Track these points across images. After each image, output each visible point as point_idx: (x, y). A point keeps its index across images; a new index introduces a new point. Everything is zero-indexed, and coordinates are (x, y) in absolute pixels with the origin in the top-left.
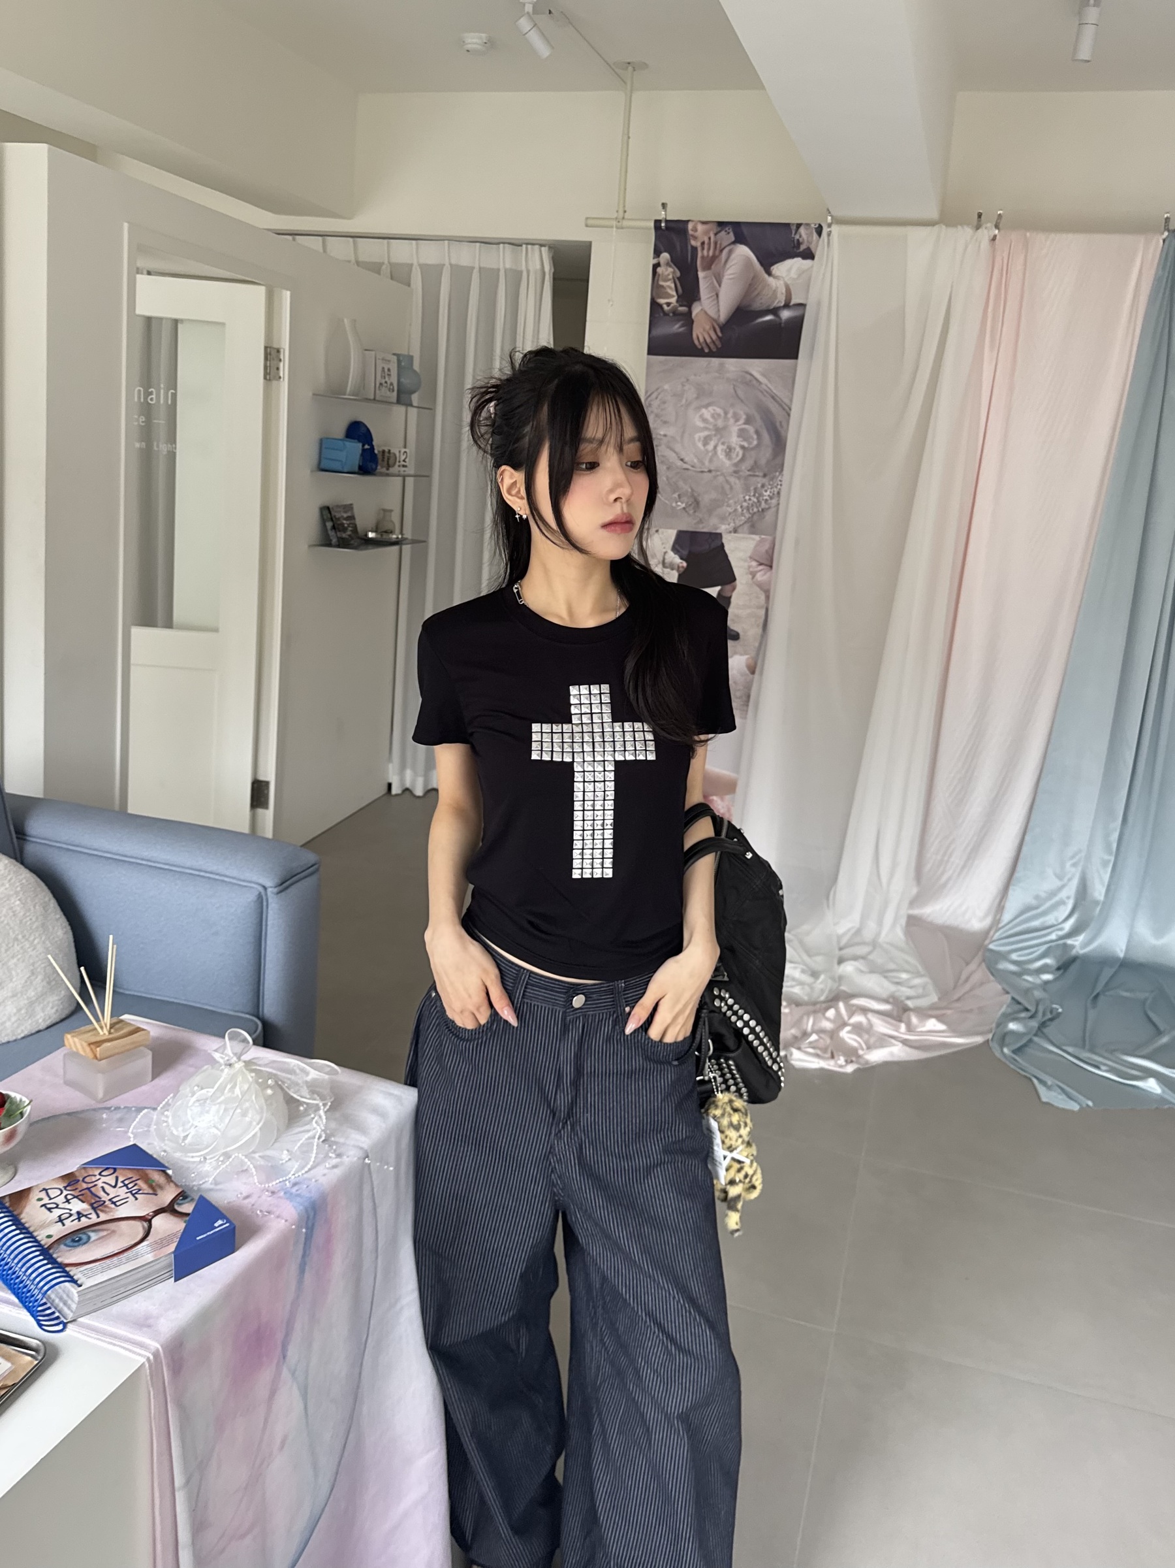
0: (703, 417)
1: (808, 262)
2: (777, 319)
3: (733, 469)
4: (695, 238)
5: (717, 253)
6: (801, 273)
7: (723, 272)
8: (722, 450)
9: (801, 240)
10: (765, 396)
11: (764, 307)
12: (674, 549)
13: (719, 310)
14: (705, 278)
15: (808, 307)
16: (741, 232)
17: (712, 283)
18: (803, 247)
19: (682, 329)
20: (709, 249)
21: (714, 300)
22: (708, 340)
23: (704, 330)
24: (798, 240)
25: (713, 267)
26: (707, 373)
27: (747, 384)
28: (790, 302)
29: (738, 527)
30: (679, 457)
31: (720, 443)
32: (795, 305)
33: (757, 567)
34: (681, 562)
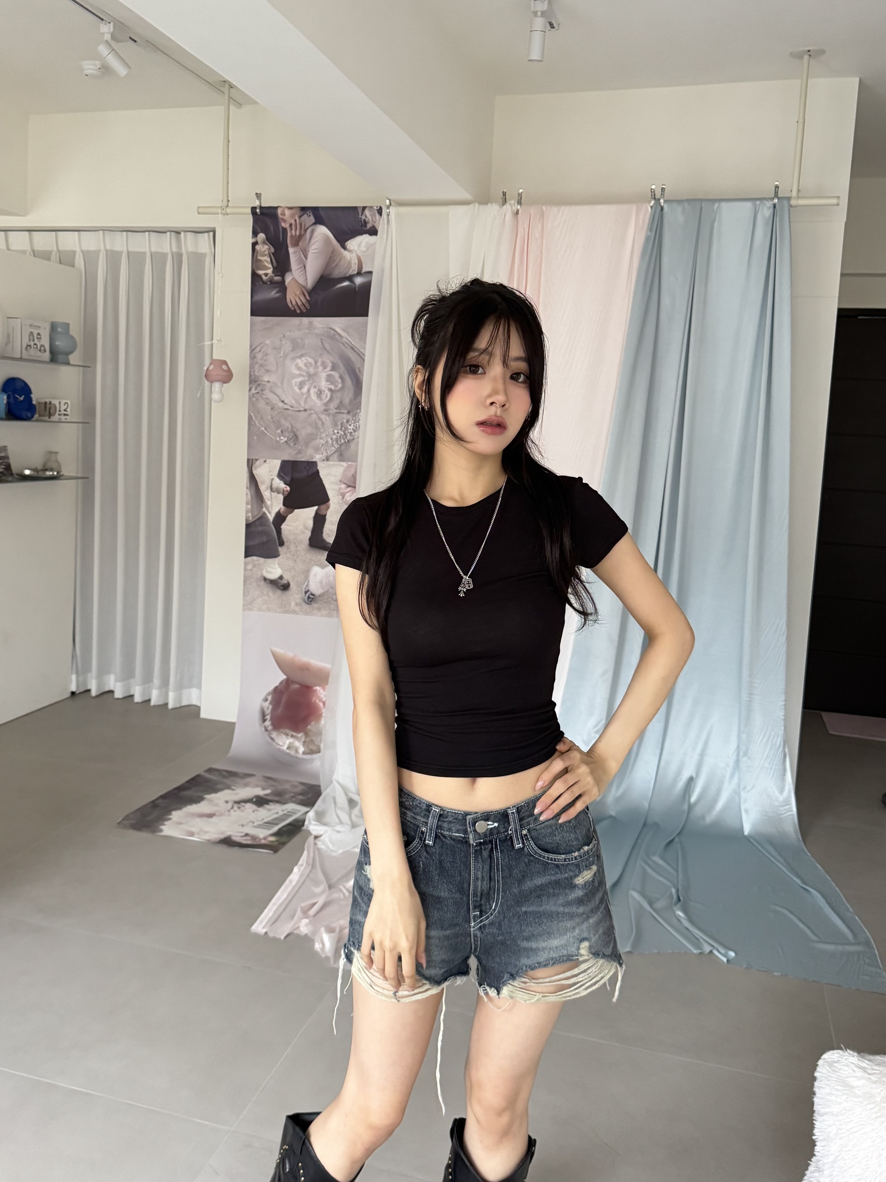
0: (297, 366)
1: (373, 238)
2: (353, 285)
3: (323, 408)
4: (284, 221)
5: (303, 232)
6: (370, 246)
7: (309, 247)
8: (314, 392)
9: (367, 220)
10: (346, 347)
11: (342, 275)
12: (280, 476)
13: (306, 279)
14: (295, 253)
15: (374, 274)
16: (320, 215)
17: (300, 257)
18: (369, 226)
19: (278, 295)
20: (296, 229)
21: (302, 271)
22: (300, 303)
23: (296, 295)
24: (364, 220)
25: (300, 244)
26: (299, 330)
27: (332, 338)
28: (361, 271)
29: (330, 456)
30: (280, 399)
31: (313, 386)
32: (365, 273)
33: (346, 489)
34: (286, 487)
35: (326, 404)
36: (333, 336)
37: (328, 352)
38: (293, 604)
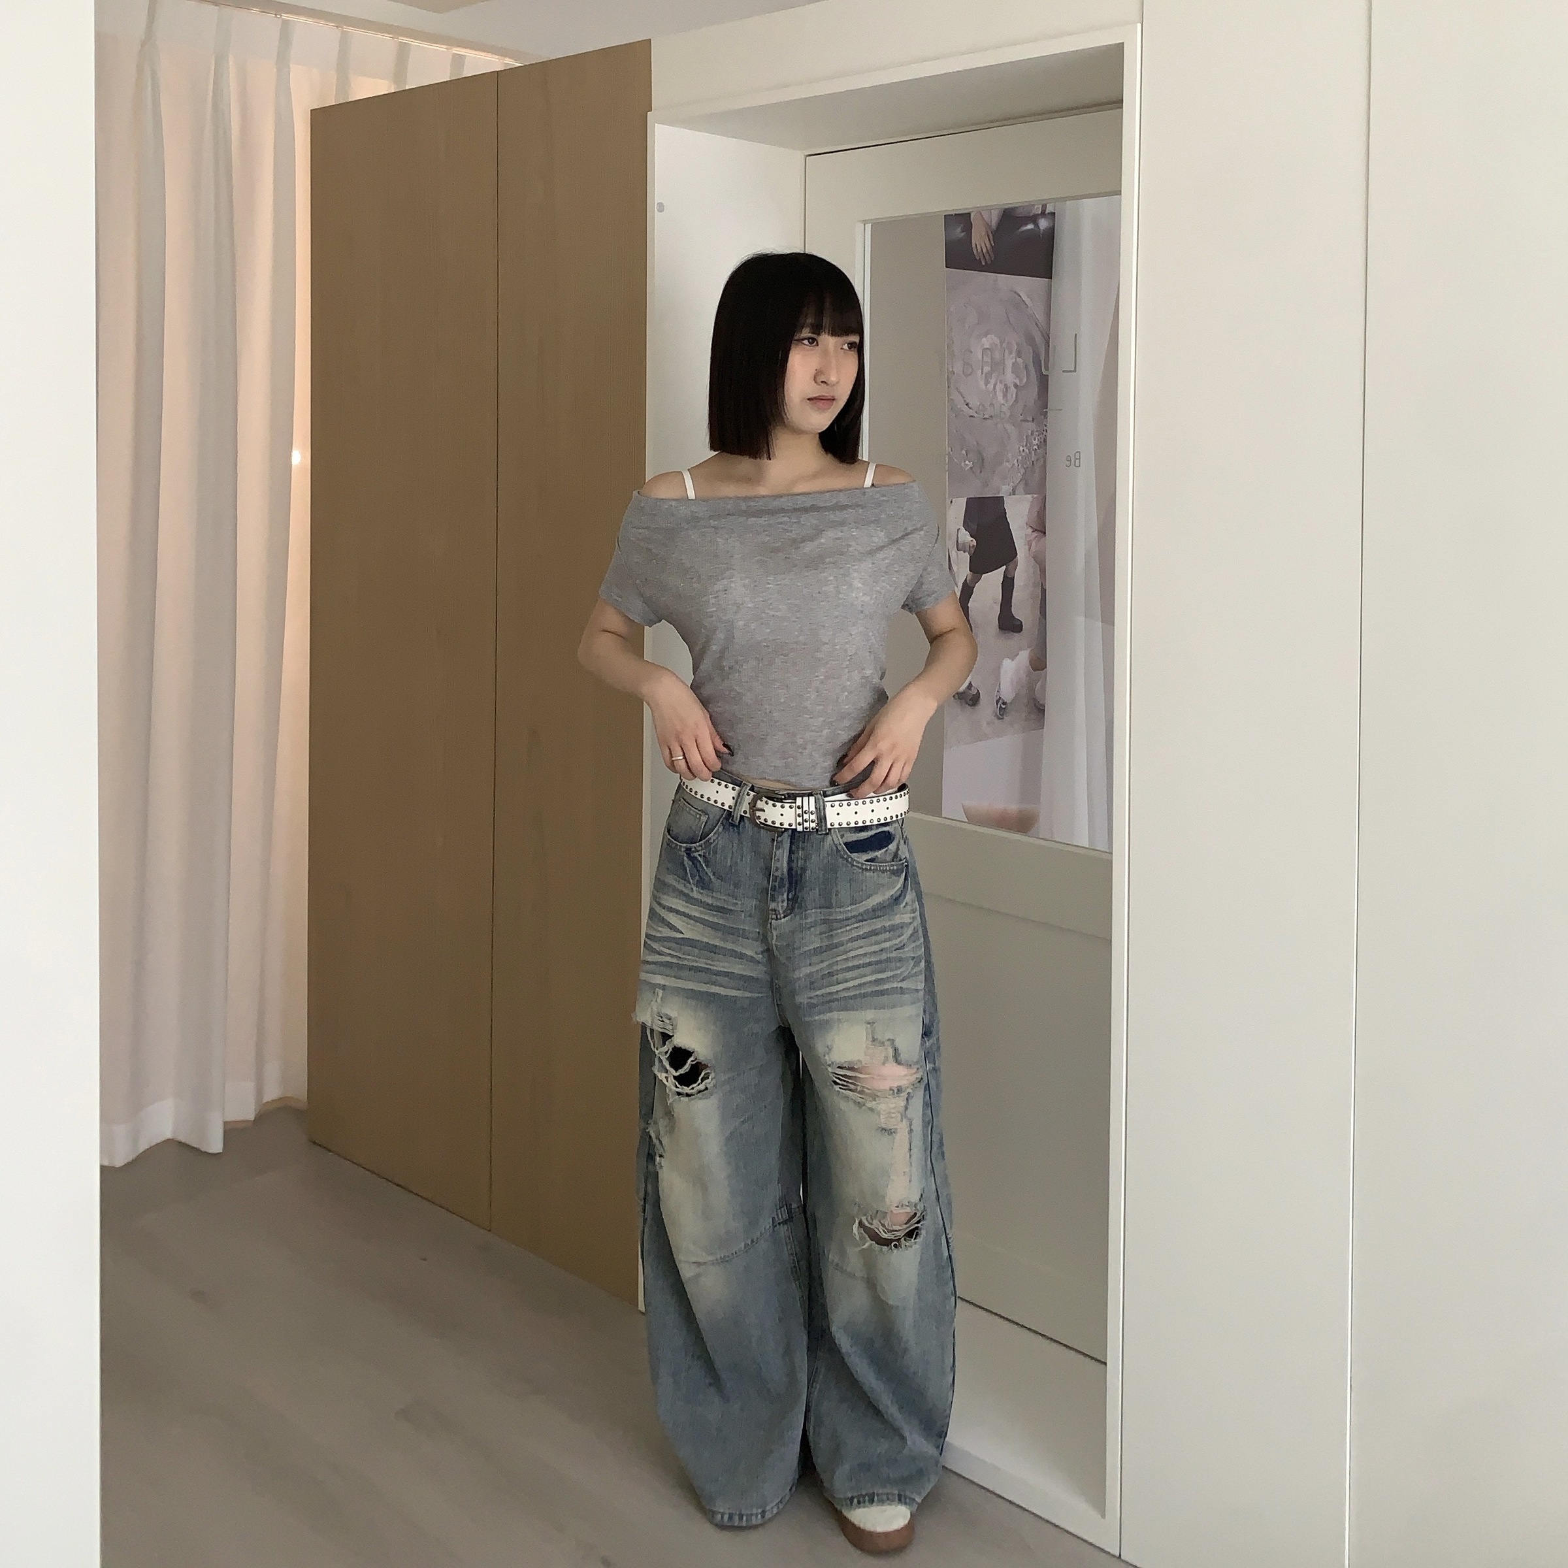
2: (1036, 229)
3: (1009, 413)
8: (1000, 390)
10: (1030, 322)
11: (1024, 213)
12: (966, 525)
13: (990, 214)
22: (984, 251)
23: (982, 238)
26: (984, 290)
27: (1017, 306)
28: (1045, 211)
29: (1016, 487)
30: (965, 401)
31: (998, 382)
32: (1049, 213)
33: (1032, 535)
34: (972, 541)
35: (1011, 408)
36: (1018, 303)
37: (1014, 329)
38: (985, 724)
